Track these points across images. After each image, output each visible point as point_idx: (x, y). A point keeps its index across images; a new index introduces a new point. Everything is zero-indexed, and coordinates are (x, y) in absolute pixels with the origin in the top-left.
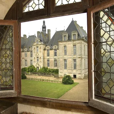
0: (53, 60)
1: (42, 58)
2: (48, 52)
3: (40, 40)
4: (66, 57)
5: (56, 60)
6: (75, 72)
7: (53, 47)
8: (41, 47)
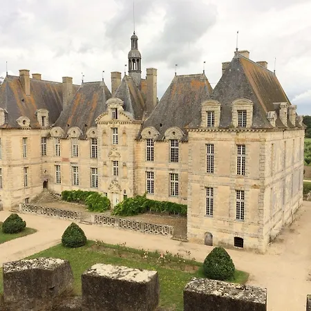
0: (166, 173)
1: (130, 164)
2: (151, 147)
3: (124, 107)
4: (210, 180)
5: (177, 175)
6: (240, 231)
7: (166, 134)
8: (127, 131)
